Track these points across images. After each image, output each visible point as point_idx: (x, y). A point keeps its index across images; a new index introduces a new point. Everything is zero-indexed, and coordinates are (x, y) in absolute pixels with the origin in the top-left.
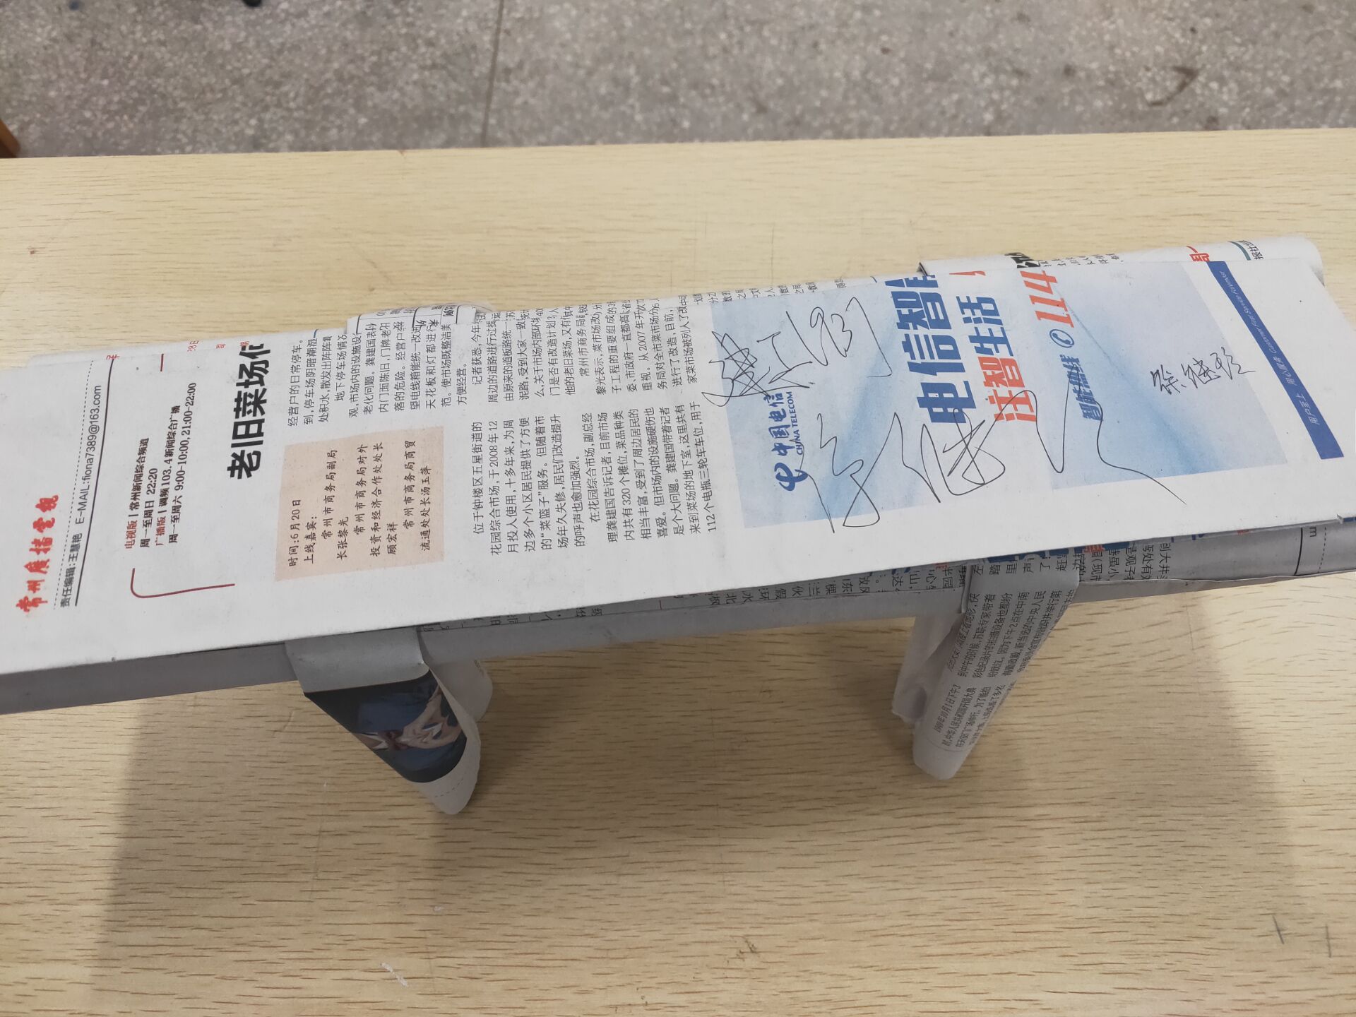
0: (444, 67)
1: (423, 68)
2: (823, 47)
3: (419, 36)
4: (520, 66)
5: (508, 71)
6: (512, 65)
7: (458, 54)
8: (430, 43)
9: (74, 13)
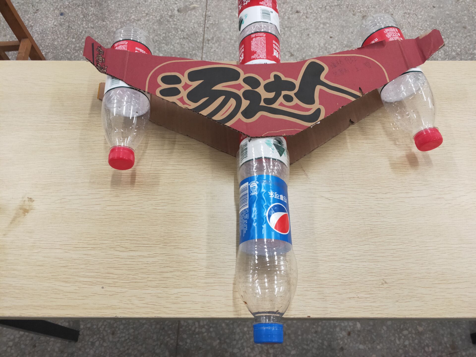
0: (187, 38)
1: (180, 38)
2: (311, 35)
3: (179, 28)
4: (213, 39)
5: (208, 40)
6: (209, 38)
7: (192, 34)
8: (182, 31)
9: (62, 17)
